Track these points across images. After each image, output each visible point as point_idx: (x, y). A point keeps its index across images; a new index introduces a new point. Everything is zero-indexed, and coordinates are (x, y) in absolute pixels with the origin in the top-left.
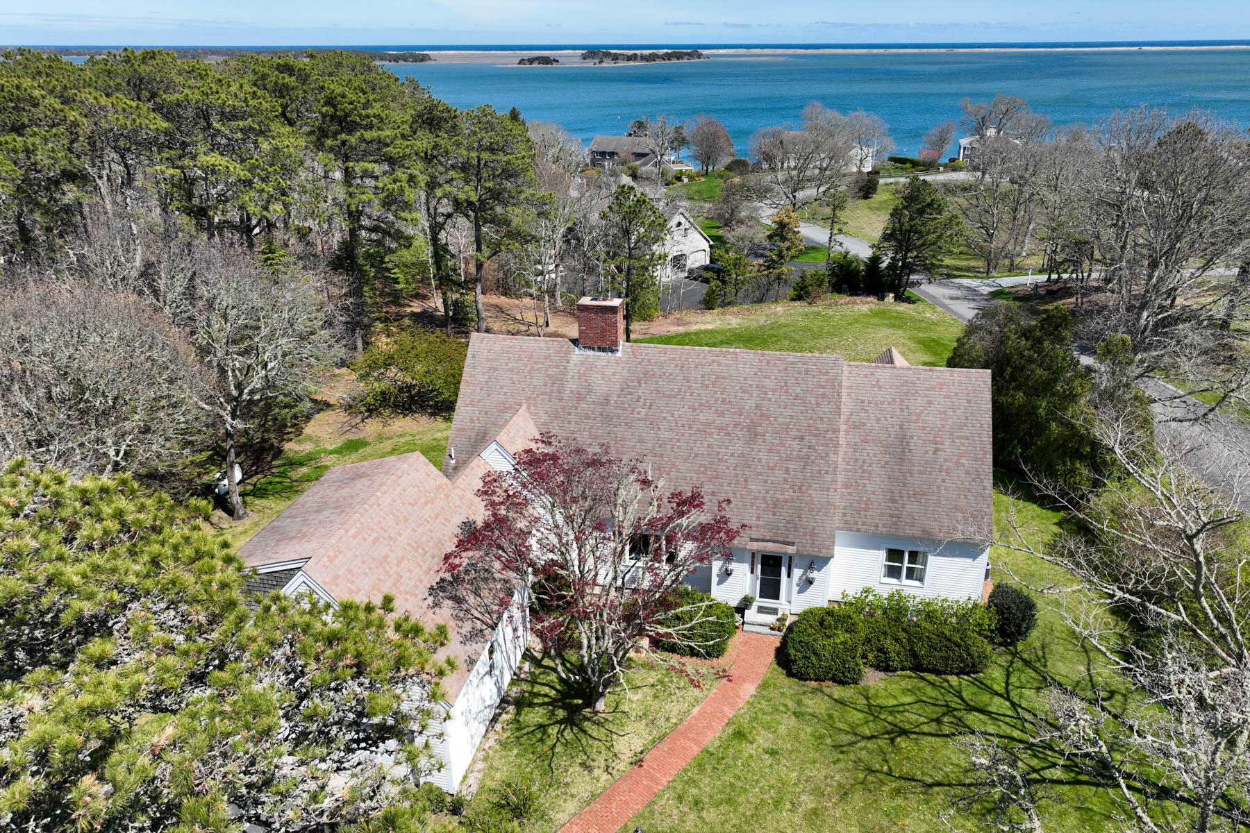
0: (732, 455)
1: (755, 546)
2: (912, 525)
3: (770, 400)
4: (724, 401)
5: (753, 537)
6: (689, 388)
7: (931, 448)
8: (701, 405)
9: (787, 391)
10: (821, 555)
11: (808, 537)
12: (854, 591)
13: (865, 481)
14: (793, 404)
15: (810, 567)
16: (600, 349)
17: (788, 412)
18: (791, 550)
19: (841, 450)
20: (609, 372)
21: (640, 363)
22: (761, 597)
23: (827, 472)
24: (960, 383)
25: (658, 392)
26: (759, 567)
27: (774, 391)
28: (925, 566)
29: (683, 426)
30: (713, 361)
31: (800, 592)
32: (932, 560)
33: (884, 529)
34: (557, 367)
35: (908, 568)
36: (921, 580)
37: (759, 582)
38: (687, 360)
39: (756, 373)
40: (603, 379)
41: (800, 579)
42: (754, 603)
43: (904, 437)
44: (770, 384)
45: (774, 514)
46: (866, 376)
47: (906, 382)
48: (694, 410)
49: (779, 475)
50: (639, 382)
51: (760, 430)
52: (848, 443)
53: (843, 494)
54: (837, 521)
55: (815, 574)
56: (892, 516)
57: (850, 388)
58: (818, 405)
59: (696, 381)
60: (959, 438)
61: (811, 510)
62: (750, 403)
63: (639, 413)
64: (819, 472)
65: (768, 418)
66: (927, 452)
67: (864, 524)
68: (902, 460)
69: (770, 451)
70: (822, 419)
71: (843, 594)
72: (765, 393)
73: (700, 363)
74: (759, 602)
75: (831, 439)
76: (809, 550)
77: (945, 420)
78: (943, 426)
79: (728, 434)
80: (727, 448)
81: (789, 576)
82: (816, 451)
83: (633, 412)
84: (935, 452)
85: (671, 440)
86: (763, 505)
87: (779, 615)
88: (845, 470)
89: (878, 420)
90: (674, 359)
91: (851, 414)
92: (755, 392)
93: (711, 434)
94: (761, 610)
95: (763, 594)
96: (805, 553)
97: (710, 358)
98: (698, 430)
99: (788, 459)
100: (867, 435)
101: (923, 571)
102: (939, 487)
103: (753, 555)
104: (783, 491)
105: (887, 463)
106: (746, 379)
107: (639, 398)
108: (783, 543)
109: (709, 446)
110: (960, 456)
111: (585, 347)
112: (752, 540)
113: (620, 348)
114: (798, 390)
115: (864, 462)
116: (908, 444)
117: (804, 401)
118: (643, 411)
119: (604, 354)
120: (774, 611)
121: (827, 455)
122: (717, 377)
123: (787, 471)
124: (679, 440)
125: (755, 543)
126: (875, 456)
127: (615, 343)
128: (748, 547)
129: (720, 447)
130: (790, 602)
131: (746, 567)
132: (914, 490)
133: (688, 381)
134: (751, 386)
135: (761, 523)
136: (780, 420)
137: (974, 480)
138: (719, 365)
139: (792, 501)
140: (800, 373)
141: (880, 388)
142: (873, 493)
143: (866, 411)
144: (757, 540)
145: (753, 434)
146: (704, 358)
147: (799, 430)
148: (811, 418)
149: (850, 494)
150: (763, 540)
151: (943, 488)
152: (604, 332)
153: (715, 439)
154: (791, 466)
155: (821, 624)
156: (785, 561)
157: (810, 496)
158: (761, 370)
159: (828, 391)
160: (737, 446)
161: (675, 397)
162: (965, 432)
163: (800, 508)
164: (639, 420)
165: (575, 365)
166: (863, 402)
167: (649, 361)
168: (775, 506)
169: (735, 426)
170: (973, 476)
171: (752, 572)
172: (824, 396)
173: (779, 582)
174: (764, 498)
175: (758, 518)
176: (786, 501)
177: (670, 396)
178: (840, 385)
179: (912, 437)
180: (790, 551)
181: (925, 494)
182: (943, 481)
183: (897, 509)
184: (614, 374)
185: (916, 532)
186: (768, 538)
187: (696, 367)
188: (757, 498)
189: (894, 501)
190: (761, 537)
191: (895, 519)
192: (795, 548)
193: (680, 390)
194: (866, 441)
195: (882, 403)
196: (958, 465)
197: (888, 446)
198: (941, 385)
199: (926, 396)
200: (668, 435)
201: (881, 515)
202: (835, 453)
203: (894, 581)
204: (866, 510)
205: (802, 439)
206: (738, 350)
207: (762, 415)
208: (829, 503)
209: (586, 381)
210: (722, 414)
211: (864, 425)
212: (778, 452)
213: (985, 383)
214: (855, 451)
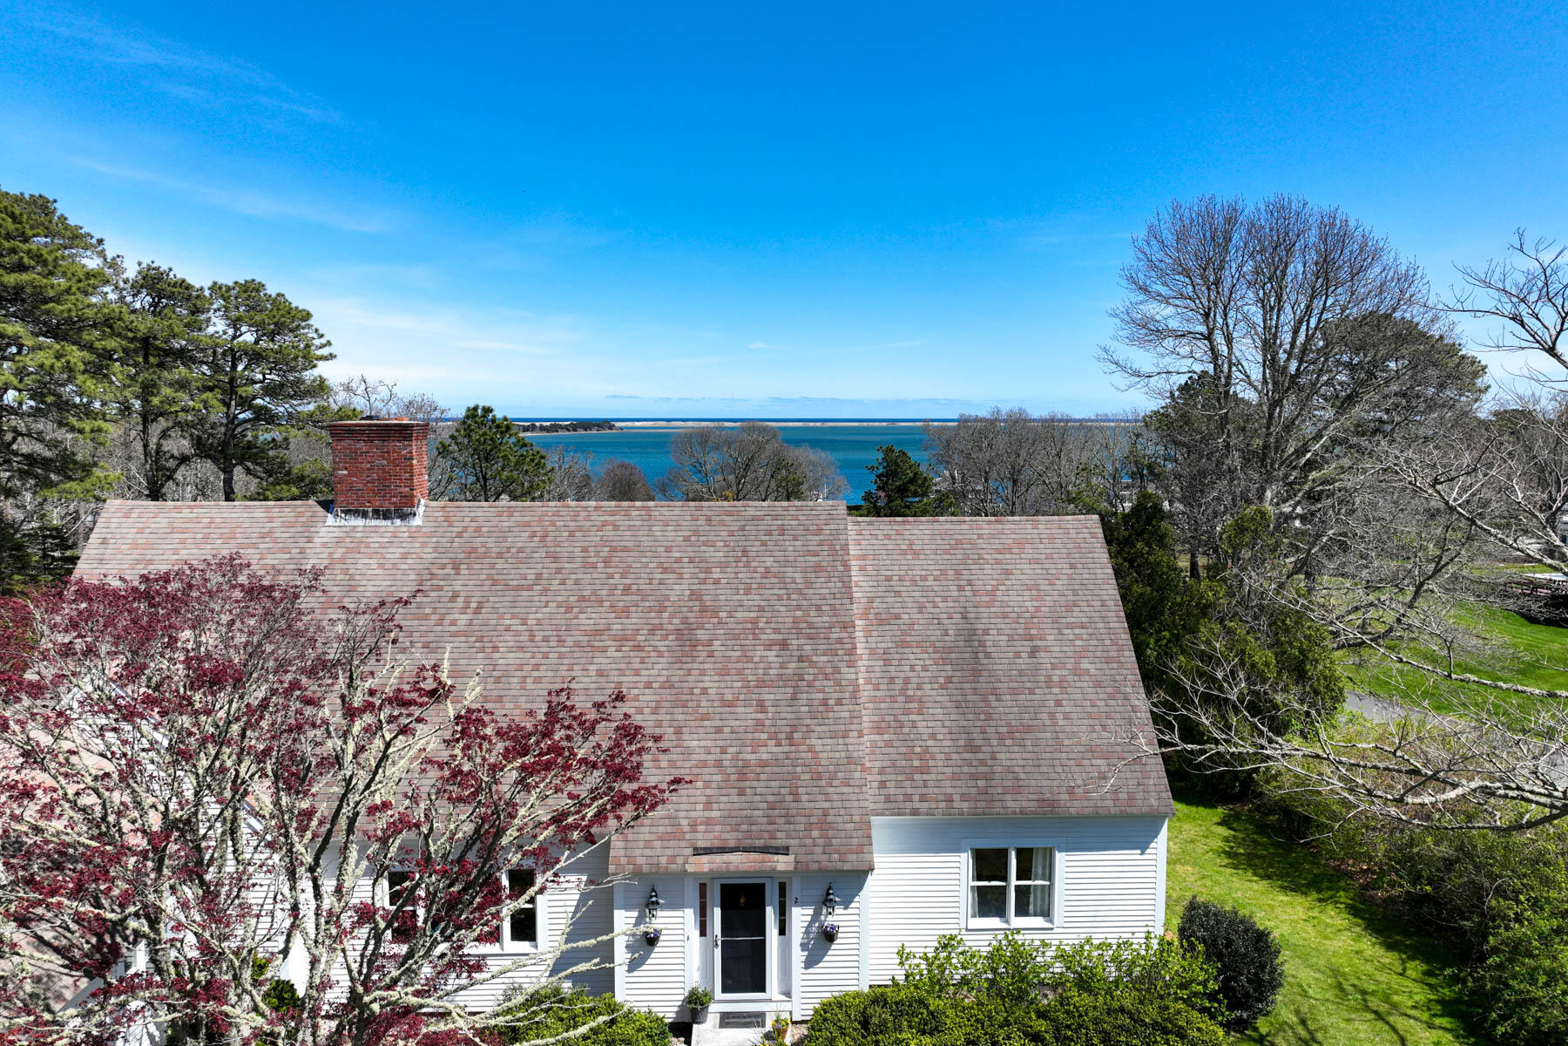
0: (648, 685)
1: (705, 864)
2: (1017, 790)
3: (717, 582)
4: (627, 590)
5: (700, 844)
6: (559, 571)
7: (1025, 647)
8: (582, 599)
9: (748, 565)
10: (847, 867)
11: (815, 833)
12: (923, 943)
13: (914, 717)
14: (761, 586)
15: (827, 901)
16: (377, 514)
17: (755, 600)
18: (783, 863)
19: (862, 664)
20: (394, 553)
21: (459, 535)
22: (725, 989)
23: (839, 702)
24: (1052, 539)
25: (495, 583)
26: (717, 912)
27: (723, 566)
28: (1050, 878)
29: (546, 639)
30: (605, 524)
31: (810, 963)
32: (1063, 862)
33: (965, 805)
34: (285, 550)
35: (1017, 887)
36: (1046, 913)
37: (718, 952)
38: (553, 524)
39: (687, 539)
40: (381, 566)
41: (807, 932)
42: (714, 1008)
43: (973, 632)
44: (715, 554)
45: (742, 793)
46: (887, 537)
47: (959, 542)
48: (569, 609)
49: (745, 715)
50: (456, 568)
51: (702, 635)
52: (872, 652)
53: (874, 744)
54: (871, 796)
55: (838, 917)
56: (974, 777)
57: (863, 557)
58: (809, 584)
59: (571, 559)
60: (1070, 626)
61: (817, 777)
62: (678, 590)
63: (453, 623)
64: (824, 703)
65: (715, 613)
66: (1017, 655)
67: (923, 798)
68: (976, 673)
69: (724, 672)
70: (818, 608)
71: (900, 953)
72: (708, 571)
73: (580, 528)
74: (723, 1002)
75: (840, 641)
76: (820, 859)
77: (1039, 598)
78: (1038, 609)
79: (638, 648)
80: (637, 673)
81: (782, 932)
82: (813, 664)
83: (440, 622)
84: (1034, 652)
85: (520, 667)
86: (719, 777)
87: (769, 1027)
88: (873, 700)
89: (921, 609)
90: (527, 524)
91: (871, 600)
92: (688, 571)
93: (604, 650)
94: (728, 1020)
95: (732, 983)
96: (814, 867)
97: (597, 518)
98: (577, 644)
99: (761, 683)
100: (904, 633)
101: (1048, 890)
102: (1052, 715)
103: (703, 887)
104: (756, 746)
105: (949, 680)
106: (668, 550)
107: (455, 596)
108: (765, 850)
109: (600, 673)
110: (1079, 656)
111: (347, 512)
112: (698, 852)
113: (421, 510)
114: (769, 561)
115: (907, 681)
116: (982, 644)
117: (781, 577)
118: (463, 620)
119: (388, 523)
120: (754, 1020)
121: (837, 670)
122: (613, 549)
123: (761, 705)
124: (536, 667)
125: (705, 858)
126: (925, 668)
127: (409, 501)
128: (690, 868)
129: (622, 672)
130: (788, 994)
131: (688, 917)
132: (1008, 725)
133: (556, 559)
134: (679, 560)
135: (715, 814)
136: (739, 615)
137: (1112, 697)
138: (616, 528)
139: (776, 762)
140: (769, 533)
141: (916, 554)
142: (933, 737)
143: (898, 594)
144: (708, 851)
145: (687, 644)
146: (587, 519)
147: (776, 631)
148: (799, 607)
149: (888, 744)
150: (722, 850)
151: (1059, 716)
152: (384, 480)
153: (610, 658)
154: (768, 696)
155: (865, 1024)
156: (771, 894)
157: (811, 749)
158: (696, 533)
159: (824, 558)
160: (659, 669)
161: (530, 588)
162: (1077, 616)
163: (795, 776)
164: (455, 634)
165: (324, 545)
166: (889, 579)
167: (478, 530)
168: (742, 776)
169: (652, 631)
170: (1110, 690)
171: (703, 933)
172: (818, 568)
173: (761, 947)
174: (719, 764)
175: (708, 805)
176: (763, 764)
177: (519, 588)
178: (845, 547)
179: (986, 632)
180: (781, 867)
181: (1028, 729)
182: (1058, 703)
183: (983, 762)
184: (404, 557)
185: (1027, 802)
186: (732, 844)
187: (572, 534)
188: (704, 764)
189: (975, 749)
190: (717, 843)
191: (981, 783)
192: (791, 858)
193: (539, 577)
194: (904, 644)
195: (924, 578)
196: (1078, 672)
197: (950, 650)
198: (1021, 544)
199: (998, 562)
200: (514, 659)
201: (955, 777)
202: (852, 664)
203: (994, 922)
204: (924, 770)
205: (784, 645)
206: (651, 503)
207: (704, 609)
208: (850, 760)
209: (345, 572)
210: (626, 611)
211: (897, 617)
212: (740, 672)
213: (1093, 535)
214: (887, 662)
